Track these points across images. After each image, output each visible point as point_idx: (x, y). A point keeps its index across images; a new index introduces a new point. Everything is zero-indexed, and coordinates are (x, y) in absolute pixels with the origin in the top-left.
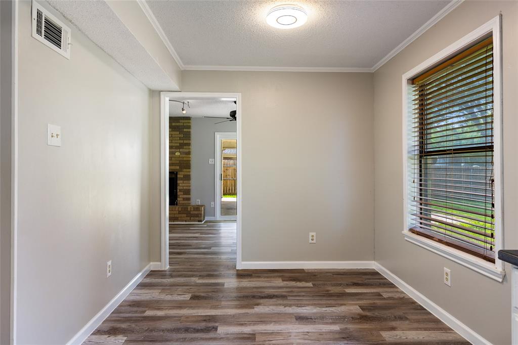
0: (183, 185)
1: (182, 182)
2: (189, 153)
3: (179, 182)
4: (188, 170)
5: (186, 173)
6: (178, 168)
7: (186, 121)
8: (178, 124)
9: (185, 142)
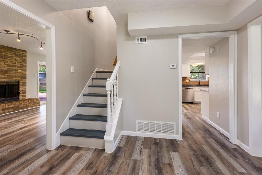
0: (23, 88)
1: (21, 86)
2: (25, 71)
3: (20, 86)
4: (25, 80)
5: (24, 82)
6: (19, 78)
7: (24, 53)
8: (19, 53)
9: (24, 64)
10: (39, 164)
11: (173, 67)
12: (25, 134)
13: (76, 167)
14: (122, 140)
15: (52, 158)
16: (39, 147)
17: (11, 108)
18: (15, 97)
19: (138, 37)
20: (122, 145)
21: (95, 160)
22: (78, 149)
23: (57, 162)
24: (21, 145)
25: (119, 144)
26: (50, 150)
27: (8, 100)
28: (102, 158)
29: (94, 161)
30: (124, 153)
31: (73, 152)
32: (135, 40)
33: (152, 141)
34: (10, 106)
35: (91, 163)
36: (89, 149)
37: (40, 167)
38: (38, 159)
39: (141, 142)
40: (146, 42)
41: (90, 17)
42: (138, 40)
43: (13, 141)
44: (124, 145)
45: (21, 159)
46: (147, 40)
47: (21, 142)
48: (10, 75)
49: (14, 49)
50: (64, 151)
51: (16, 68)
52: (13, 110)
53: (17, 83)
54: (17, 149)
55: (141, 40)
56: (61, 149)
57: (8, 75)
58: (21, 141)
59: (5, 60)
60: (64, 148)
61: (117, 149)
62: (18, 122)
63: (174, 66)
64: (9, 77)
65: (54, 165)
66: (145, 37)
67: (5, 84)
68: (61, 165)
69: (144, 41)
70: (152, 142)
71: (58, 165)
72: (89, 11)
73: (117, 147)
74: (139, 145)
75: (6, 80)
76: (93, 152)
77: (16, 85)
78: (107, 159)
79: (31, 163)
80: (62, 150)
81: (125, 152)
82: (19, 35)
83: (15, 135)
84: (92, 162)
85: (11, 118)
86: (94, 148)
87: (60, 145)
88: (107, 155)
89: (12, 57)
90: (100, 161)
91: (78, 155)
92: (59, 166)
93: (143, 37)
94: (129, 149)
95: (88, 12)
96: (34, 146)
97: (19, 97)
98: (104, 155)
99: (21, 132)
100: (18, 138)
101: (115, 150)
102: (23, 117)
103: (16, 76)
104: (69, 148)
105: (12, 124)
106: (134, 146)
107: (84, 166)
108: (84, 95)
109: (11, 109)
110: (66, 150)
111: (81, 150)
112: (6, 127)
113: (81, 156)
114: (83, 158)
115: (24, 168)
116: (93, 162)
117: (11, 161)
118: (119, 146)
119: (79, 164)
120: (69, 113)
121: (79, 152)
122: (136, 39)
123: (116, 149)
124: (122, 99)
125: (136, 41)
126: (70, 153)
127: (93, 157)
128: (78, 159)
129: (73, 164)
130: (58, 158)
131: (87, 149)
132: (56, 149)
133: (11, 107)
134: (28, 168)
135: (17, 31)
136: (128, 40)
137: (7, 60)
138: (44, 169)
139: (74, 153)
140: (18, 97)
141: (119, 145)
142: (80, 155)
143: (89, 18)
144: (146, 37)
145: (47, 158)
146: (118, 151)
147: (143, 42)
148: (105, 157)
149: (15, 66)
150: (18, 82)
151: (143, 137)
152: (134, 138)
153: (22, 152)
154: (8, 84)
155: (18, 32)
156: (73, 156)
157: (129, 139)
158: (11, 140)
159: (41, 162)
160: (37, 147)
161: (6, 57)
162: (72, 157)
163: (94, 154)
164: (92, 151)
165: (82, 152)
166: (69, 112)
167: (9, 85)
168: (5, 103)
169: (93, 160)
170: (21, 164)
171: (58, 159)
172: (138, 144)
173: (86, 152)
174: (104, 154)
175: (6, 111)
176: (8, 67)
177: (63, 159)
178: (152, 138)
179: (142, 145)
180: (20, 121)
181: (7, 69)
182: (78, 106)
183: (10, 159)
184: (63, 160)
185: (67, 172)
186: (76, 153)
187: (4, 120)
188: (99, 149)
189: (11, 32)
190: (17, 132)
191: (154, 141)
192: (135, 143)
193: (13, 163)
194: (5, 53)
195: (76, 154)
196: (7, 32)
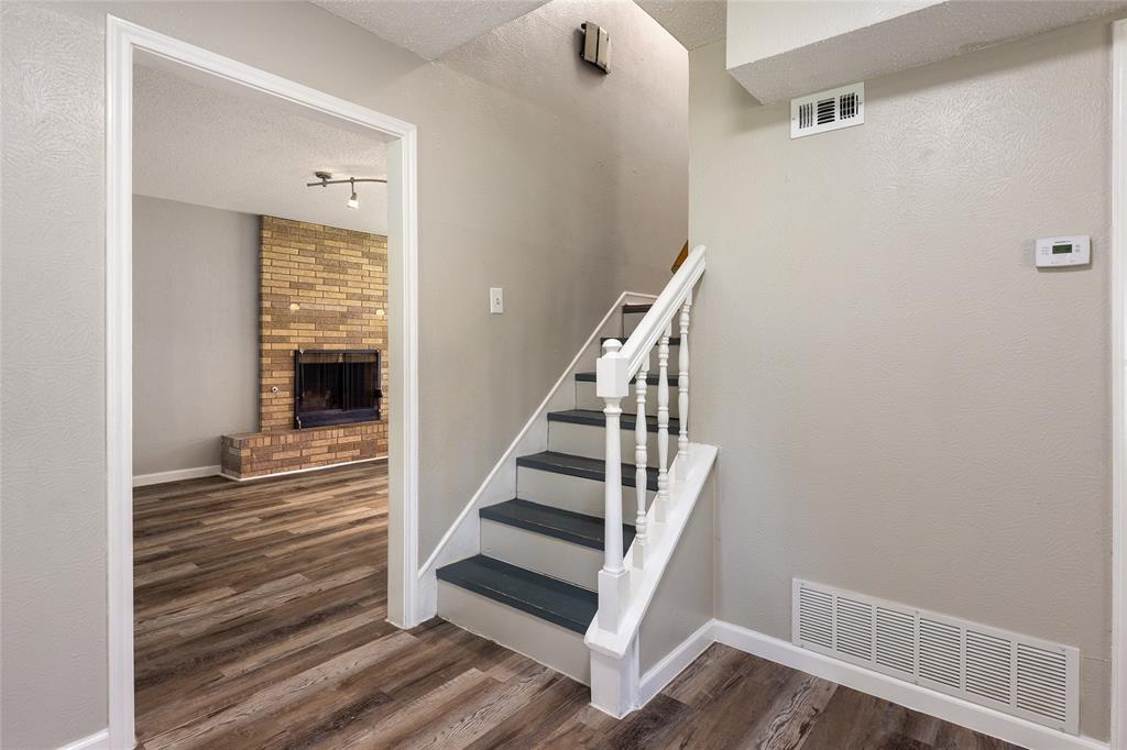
1: (386, 370)
3: (382, 370)
6: (380, 342)
10: (343, 671)
11: (1064, 259)
12: (353, 547)
13: (447, 730)
14: (699, 666)
15: (388, 660)
16: (371, 607)
17: (354, 446)
18: (369, 406)
19: (804, 101)
20: (685, 696)
21: (529, 730)
22: (489, 652)
23: (394, 685)
24: (326, 584)
25: (676, 684)
26: (397, 629)
27: (348, 416)
28: (565, 727)
29: (526, 732)
30: (680, 739)
31: (463, 662)
32: (789, 118)
33: (885, 724)
34: (352, 439)
35: (509, 737)
36: (528, 668)
37: (338, 685)
38: (349, 649)
39: (806, 709)
40: (858, 119)
41: (589, 55)
42: (804, 113)
43: (317, 562)
44: (697, 698)
45: (305, 634)
46: (861, 109)
47: (331, 574)
48: (355, 328)
49: (365, 236)
50: (438, 646)
51: (372, 304)
52: (357, 452)
53: (372, 359)
54: (312, 595)
55: (826, 112)
56: (431, 634)
57: (349, 328)
58: (336, 568)
59: (342, 276)
60: (443, 636)
61: (654, 710)
62: (358, 497)
63: (1068, 249)
64: (351, 336)
65: (383, 693)
66: (846, 91)
67: (341, 360)
68: (404, 700)
69: (843, 114)
70: (882, 733)
71: (392, 700)
72: (584, 26)
73: (659, 696)
74: (782, 725)
75: (343, 347)
76: (538, 686)
77: (370, 364)
78: (586, 741)
79: (323, 661)
80: (433, 641)
81: (689, 738)
82: (355, 183)
83: (329, 542)
84: (514, 734)
85: (346, 480)
86: (554, 668)
87: (437, 616)
88: (594, 723)
89: (358, 266)
90: (550, 742)
91: (479, 681)
92: (394, 703)
93: (836, 95)
94: (715, 729)
95: (577, 30)
96: (359, 597)
97: (379, 407)
98: (581, 717)
99: (349, 536)
100: (330, 558)
101: (643, 711)
102: (376, 484)
103: (370, 335)
104: (457, 641)
105: (339, 502)
106: (752, 723)
107: (477, 737)
108: (552, 417)
109: (354, 449)
110: (445, 643)
111: (497, 663)
112: (319, 511)
113: (485, 687)
114: (487, 702)
115: (300, 670)
116: (521, 729)
117: (280, 634)
118: (673, 696)
119: (462, 721)
120: (479, 487)
121: (487, 670)
122: (795, 112)
123: (649, 706)
124: (715, 449)
125: (795, 123)
126: (454, 663)
127: (532, 709)
128: (470, 697)
129: (444, 714)
130: (406, 668)
131: (520, 665)
132: (415, 632)
133: (354, 444)
134: (307, 674)
135: (348, 169)
136: (745, 126)
137: (347, 277)
138: (347, 697)
139: (465, 669)
140: (376, 407)
141: (674, 688)
142: (485, 682)
143: (583, 58)
144: (858, 89)
145: (376, 657)
146: (655, 719)
147: (839, 122)
148: (579, 728)
149: (368, 298)
150: (377, 354)
151: (830, 683)
152: (770, 676)
153: (319, 609)
154: (348, 361)
155: (349, 172)
156: (455, 680)
157: (742, 672)
158: (310, 560)
159: (352, 665)
160: (364, 605)
161: (341, 267)
162: (450, 682)
163: (538, 695)
164: (537, 681)
165: (498, 672)
166: (481, 484)
167: (350, 364)
168: (338, 428)
169: (525, 726)
170: (299, 653)
171: (405, 673)
172: (783, 718)
173: (512, 674)
174: (581, 712)
175: (339, 455)
176: (349, 303)
177: (418, 681)
178: (891, 704)
179: (803, 729)
180: (362, 497)
181: (345, 309)
182: (521, 462)
183: (279, 626)
184: (417, 684)
185: (409, 742)
186: (474, 670)
187: (327, 484)
188: (572, 680)
189: (335, 177)
190: (337, 535)
191: (893, 727)
192: (770, 703)
193: (281, 642)
194: (342, 252)
195: (473, 675)
196: (324, 176)
